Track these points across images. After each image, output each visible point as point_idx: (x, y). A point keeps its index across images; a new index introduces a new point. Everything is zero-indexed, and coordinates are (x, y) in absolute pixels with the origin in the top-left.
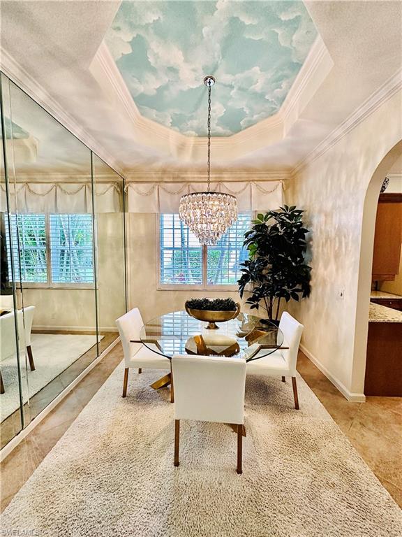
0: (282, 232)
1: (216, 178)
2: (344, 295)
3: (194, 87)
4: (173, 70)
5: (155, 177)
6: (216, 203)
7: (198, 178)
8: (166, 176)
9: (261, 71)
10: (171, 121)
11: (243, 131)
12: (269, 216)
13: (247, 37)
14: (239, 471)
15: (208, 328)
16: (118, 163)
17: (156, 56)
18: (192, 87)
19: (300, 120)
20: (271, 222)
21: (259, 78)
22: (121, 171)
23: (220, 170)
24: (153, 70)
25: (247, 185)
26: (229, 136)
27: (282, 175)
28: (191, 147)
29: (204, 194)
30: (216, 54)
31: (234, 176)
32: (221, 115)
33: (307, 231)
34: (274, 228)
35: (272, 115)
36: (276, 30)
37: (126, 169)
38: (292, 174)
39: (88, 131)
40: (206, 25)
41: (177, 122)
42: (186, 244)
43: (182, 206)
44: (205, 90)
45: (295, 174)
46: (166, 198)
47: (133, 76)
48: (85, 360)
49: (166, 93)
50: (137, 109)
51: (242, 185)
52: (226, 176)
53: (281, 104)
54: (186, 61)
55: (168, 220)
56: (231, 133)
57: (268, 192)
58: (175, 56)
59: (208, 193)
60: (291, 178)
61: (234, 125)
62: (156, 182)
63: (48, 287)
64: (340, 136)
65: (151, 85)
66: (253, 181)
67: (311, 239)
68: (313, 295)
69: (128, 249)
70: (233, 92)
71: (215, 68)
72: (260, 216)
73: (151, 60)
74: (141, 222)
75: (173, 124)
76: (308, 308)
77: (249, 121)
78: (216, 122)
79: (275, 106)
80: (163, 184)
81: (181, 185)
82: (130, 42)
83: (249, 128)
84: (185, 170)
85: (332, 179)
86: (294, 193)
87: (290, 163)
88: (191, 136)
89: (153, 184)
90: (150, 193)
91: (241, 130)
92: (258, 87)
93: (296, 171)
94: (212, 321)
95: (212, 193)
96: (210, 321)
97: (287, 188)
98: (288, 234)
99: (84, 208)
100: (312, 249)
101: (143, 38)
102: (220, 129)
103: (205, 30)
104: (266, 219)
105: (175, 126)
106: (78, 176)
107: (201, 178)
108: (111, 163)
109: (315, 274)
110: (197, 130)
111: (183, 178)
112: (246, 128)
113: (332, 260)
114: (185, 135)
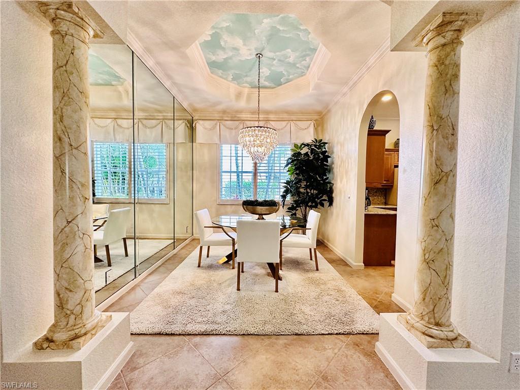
0: (312, 157)
1: (264, 118)
2: (350, 198)
3: (249, 58)
4: (236, 49)
5: (217, 116)
6: (264, 133)
7: (250, 117)
8: (225, 115)
9: (292, 51)
10: (232, 77)
11: (283, 86)
12: (303, 146)
13: (281, 35)
14: (277, 291)
15: (259, 219)
16: (190, 105)
17: (226, 42)
18: (247, 58)
19: (319, 81)
20: (304, 150)
21: (292, 55)
22: (191, 112)
23: (267, 112)
24: (223, 49)
25: (287, 123)
26: (273, 88)
27: (313, 117)
28: (245, 96)
29: (256, 128)
30: (263, 42)
31: (277, 116)
32: (266, 75)
33: (330, 157)
34: (306, 154)
35: (302, 76)
36: (299, 33)
37: (195, 110)
38: (321, 116)
39: (174, 84)
40: (257, 29)
41: (236, 78)
42: (240, 168)
43: (240, 135)
44: (256, 61)
45: (324, 116)
46: (226, 133)
47: (210, 52)
48: (163, 253)
49: (230, 61)
50: (208, 69)
51: (284, 123)
52: (272, 117)
53: (308, 70)
54: (245, 45)
55: (226, 149)
56: (275, 86)
57: (303, 129)
58: (238, 42)
59: (258, 127)
60: (320, 119)
61: (277, 81)
62: (218, 120)
63: (128, 201)
64: (346, 92)
65: (220, 56)
66: (292, 120)
67: (333, 163)
68: (334, 204)
69: (194, 172)
70: (274, 62)
71: (263, 49)
72: (296, 146)
73: (222, 43)
74: (206, 151)
75: (233, 79)
76: (332, 214)
77: (287, 79)
78: (264, 78)
79: (303, 71)
80: (223, 122)
81: (237, 123)
82: (210, 35)
83: (288, 84)
84: (241, 112)
85: (344, 120)
86: (323, 130)
87: (319, 108)
88: (245, 87)
89: (215, 122)
90: (214, 128)
91: (281, 85)
92: (291, 60)
93: (324, 113)
94: (261, 215)
95: (261, 127)
96: (259, 215)
97: (318, 126)
98: (317, 158)
99: (160, 139)
100: (334, 170)
101: (219, 33)
102: (267, 84)
103: (256, 31)
104: (301, 148)
105: (234, 80)
106: (156, 114)
107: (252, 118)
108: (185, 105)
109: (336, 188)
110: (250, 83)
111: (238, 117)
112: (285, 83)
113: (344, 175)
114: (241, 86)
